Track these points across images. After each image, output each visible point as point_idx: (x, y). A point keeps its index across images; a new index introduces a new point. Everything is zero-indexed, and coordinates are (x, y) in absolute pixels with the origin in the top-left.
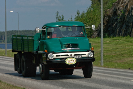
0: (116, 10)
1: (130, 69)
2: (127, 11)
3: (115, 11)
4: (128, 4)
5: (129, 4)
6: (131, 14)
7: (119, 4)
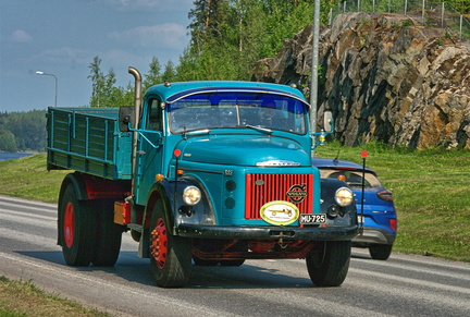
0: (295, 61)
1: (427, 255)
2: (332, 64)
3: (291, 63)
4: (335, 44)
5: (338, 44)
6: (344, 76)
7: (304, 43)
